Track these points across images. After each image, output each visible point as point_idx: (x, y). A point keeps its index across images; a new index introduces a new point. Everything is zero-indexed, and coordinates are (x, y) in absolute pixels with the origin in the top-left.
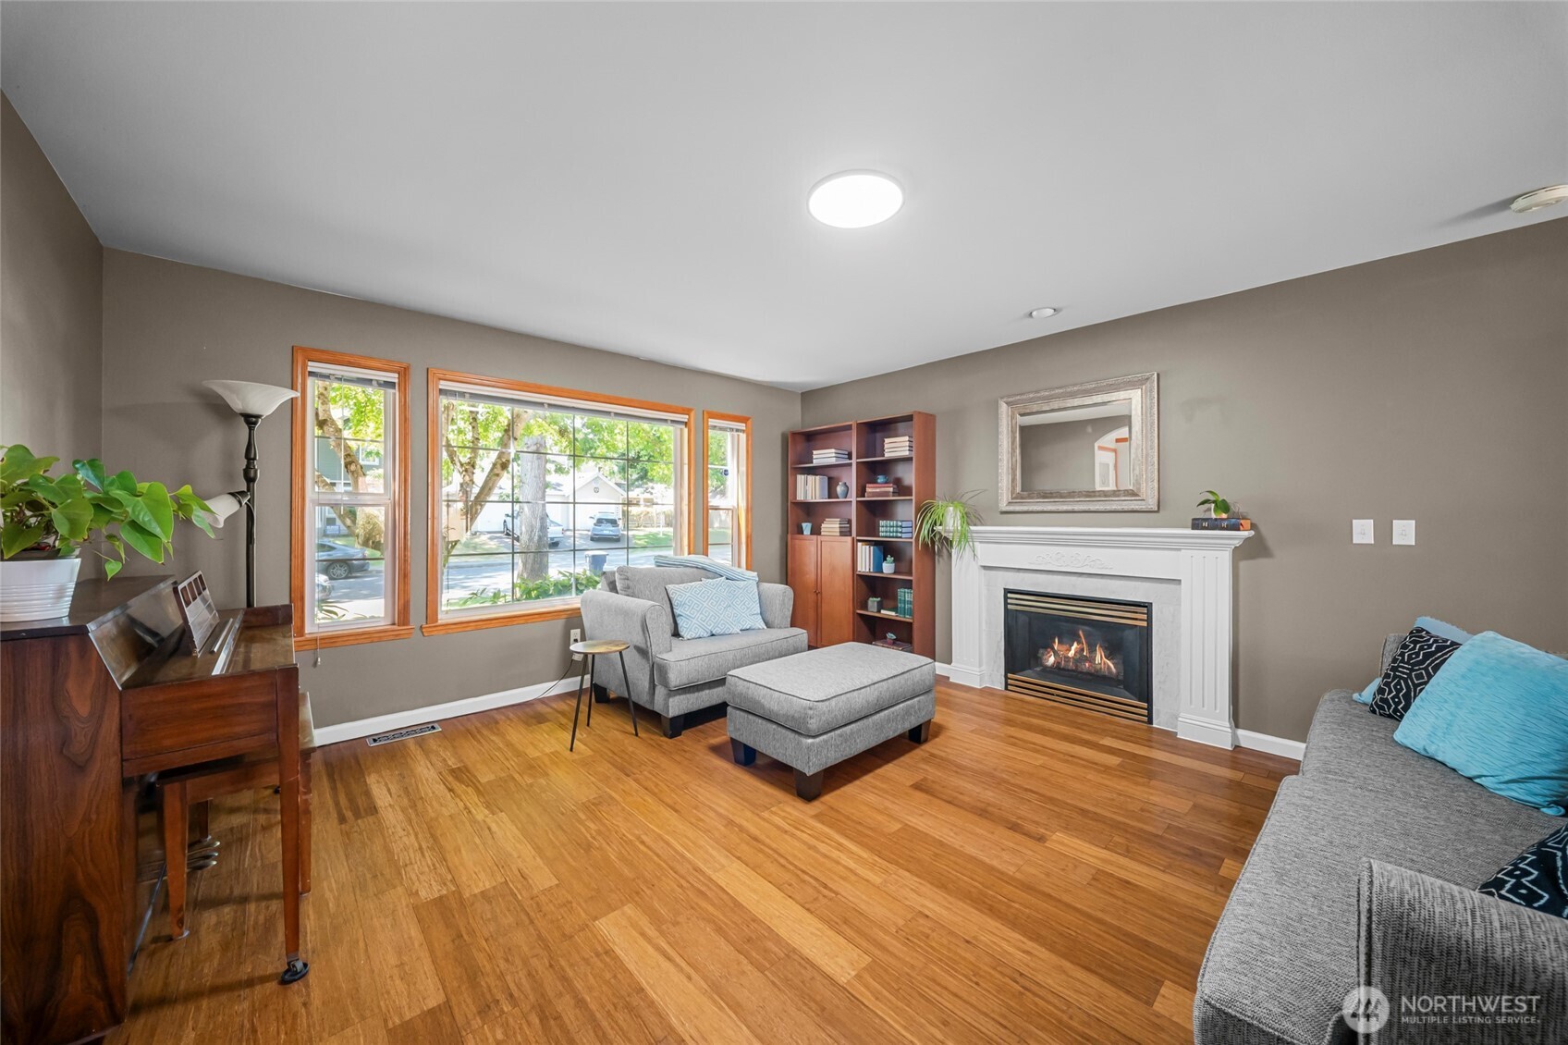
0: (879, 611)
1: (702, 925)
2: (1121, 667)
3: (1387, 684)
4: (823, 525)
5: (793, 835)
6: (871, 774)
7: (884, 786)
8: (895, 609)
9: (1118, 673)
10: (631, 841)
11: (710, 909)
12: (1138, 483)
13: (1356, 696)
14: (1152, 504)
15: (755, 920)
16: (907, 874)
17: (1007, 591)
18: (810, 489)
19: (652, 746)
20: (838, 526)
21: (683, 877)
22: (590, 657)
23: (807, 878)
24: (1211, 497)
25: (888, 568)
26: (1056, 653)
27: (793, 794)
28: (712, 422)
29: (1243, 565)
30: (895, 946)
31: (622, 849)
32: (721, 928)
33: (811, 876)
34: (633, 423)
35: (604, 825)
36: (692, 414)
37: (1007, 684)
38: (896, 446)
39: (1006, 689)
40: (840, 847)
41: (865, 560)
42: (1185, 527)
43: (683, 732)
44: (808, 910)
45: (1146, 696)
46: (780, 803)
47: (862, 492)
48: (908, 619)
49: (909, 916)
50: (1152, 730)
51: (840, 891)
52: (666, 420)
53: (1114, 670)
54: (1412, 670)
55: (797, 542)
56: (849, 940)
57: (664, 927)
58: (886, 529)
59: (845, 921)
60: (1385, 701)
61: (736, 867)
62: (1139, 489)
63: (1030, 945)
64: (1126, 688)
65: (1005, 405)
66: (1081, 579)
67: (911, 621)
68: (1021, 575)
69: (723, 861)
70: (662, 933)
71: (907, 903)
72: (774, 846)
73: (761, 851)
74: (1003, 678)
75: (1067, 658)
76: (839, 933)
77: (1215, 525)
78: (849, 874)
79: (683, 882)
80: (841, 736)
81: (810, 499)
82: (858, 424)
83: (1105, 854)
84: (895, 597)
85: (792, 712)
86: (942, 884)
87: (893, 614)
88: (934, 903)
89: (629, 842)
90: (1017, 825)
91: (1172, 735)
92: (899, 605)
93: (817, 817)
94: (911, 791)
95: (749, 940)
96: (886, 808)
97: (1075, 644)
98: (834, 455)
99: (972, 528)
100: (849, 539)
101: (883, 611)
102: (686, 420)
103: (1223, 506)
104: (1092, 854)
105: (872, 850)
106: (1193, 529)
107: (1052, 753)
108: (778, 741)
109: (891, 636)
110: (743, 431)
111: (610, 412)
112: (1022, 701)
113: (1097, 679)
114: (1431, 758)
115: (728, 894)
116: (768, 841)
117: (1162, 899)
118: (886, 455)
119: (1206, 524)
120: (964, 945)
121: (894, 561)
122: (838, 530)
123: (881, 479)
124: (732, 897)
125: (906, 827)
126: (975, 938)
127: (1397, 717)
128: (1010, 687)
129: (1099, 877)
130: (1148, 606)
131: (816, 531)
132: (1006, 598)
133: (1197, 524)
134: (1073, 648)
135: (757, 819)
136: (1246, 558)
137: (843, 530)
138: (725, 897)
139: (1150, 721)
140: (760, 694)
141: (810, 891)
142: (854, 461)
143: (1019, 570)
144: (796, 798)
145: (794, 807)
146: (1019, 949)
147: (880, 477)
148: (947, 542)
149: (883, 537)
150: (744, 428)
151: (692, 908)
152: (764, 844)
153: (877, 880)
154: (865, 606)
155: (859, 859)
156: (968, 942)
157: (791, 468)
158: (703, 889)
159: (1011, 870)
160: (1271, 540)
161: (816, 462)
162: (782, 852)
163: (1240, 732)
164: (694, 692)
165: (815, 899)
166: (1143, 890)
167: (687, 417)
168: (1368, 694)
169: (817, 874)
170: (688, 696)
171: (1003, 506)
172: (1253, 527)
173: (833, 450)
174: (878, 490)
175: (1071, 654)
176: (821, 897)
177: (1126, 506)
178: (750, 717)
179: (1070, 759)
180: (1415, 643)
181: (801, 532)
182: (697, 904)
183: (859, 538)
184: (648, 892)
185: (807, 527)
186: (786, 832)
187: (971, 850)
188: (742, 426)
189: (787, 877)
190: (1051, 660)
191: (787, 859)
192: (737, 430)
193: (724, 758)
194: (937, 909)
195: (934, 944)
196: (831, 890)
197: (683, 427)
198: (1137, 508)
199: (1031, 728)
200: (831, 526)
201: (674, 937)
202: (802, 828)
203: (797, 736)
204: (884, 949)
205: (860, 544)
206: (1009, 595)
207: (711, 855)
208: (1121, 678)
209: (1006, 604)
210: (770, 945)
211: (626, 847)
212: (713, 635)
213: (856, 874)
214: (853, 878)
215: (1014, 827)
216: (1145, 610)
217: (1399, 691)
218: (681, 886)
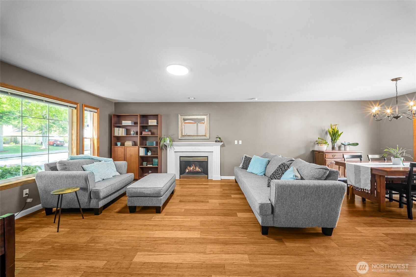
0: (147, 165)
1: (162, 245)
2: (202, 169)
3: (244, 164)
4: (125, 143)
5: (164, 221)
6: (168, 203)
7: (173, 204)
8: (152, 164)
9: (201, 171)
10: (120, 241)
11: (161, 242)
12: (206, 134)
13: (239, 167)
14: (208, 138)
15: (173, 238)
16: (193, 216)
17: (180, 157)
18: (120, 132)
19: (94, 219)
20: (131, 143)
21: (146, 240)
22: (61, 195)
23: (176, 226)
24: (218, 137)
25: (149, 154)
26: (188, 169)
27: (155, 213)
28: (85, 108)
29: (221, 148)
30: (202, 227)
31: (119, 244)
32: (167, 243)
33: (176, 225)
34: (51, 105)
35: (103, 243)
36: (79, 105)
37: (180, 177)
38: (152, 122)
39: (180, 178)
40: (177, 218)
41: (142, 152)
42: (214, 142)
43: (103, 211)
44: (181, 231)
45: (207, 174)
46: (153, 216)
47: (141, 133)
48: (156, 166)
49: (200, 222)
50: (208, 180)
51: (184, 225)
52: (67, 106)
53: (200, 171)
54: (247, 162)
55: (116, 148)
56: (194, 231)
57: (153, 251)
58: (148, 144)
59: (190, 229)
60: (244, 167)
61: (157, 232)
62: (206, 135)
63: (219, 217)
64: (204, 173)
65: (180, 115)
66: (196, 153)
67: (157, 167)
68: (183, 153)
69: (154, 233)
70: (154, 252)
71: (198, 221)
72: (162, 224)
73: (160, 227)
74: (179, 176)
75: (190, 170)
76: (191, 231)
77: (219, 142)
78: (183, 221)
79: (147, 241)
80: (165, 195)
81: (120, 135)
82: (140, 115)
83: (218, 200)
84: (152, 161)
85: (155, 192)
86: (201, 215)
87: (152, 166)
88: (202, 218)
89: (120, 242)
90: (203, 201)
91: (212, 180)
92: (154, 163)
93: (165, 215)
94: (180, 203)
95: (175, 242)
96: (178, 208)
97: (192, 167)
98: (131, 123)
99: (173, 143)
100: (137, 147)
101: (148, 165)
102: (76, 107)
103: (220, 138)
104: (217, 201)
105: (183, 216)
106: (215, 142)
107: (198, 188)
108: (150, 201)
109: (150, 171)
110: (96, 112)
111: (43, 100)
112: (185, 180)
113: (198, 173)
114: (252, 173)
115: (162, 237)
116: (159, 224)
117: (229, 203)
118: (149, 124)
119: (217, 141)
120: (211, 222)
121: (151, 152)
122: (132, 144)
123: (147, 130)
124: (163, 237)
125: (185, 209)
126: (212, 220)
127: (247, 169)
128: (181, 178)
129: (220, 204)
130: (208, 157)
131: (123, 144)
132: (180, 158)
133: (216, 142)
134: (192, 168)
135: (151, 221)
136: (222, 147)
137: (133, 144)
138: (161, 238)
139: (208, 178)
140: (143, 190)
141: (179, 228)
142: (139, 125)
143: (183, 152)
144: (156, 214)
145: (158, 215)
146: (219, 218)
147: (146, 130)
148: (166, 146)
149: (148, 146)
150: (97, 112)
151: (156, 244)
152: (159, 225)
153: (189, 220)
154: (142, 165)
155: (182, 218)
156: (211, 221)
157: (113, 126)
158: (154, 240)
159: (208, 208)
160: (225, 144)
161: (123, 124)
162: (165, 224)
163: (221, 177)
164: (106, 198)
165: (181, 228)
166: (226, 203)
167: (76, 105)
168: (241, 166)
169: (176, 224)
170: (105, 199)
171: (180, 138)
172: (223, 142)
173: (130, 121)
174: (146, 133)
175: (191, 169)
176: (182, 228)
177: (196, 138)
178: (138, 198)
179: (202, 188)
180: (246, 158)
181: (116, 145)
182: (156, 243)
183: (140, 146)
184: (140, 248)
185: (119, 144)
186: (162, 221)
187: (200, 208)
188: (96, 111)
189: (171, 228)
190: (187, 171)
191: (168, 225)
192: (94, 112)
193: (125, 213)
194: (203, 219)
195: (207, 224)
196: (182, 226)
197: (74, 109)
198: (206, 138)
199: (190, 185)
200: (128, 143)
201: (158, 251)
202: (165, 218)
203: (157, 198)
204: (201, 229)
205: (140, 148)
206: (181, 158)
207: (148, 233)
208: (202, 171)
209: (180, 159)
210: (180, 240)
211: (119, 243)
212: (103, 180)
213: (184, 221)
214: (184, 222)
215: (202, 202)
216: (207, 158)
217: (245, 165)
218: (148, 242)
